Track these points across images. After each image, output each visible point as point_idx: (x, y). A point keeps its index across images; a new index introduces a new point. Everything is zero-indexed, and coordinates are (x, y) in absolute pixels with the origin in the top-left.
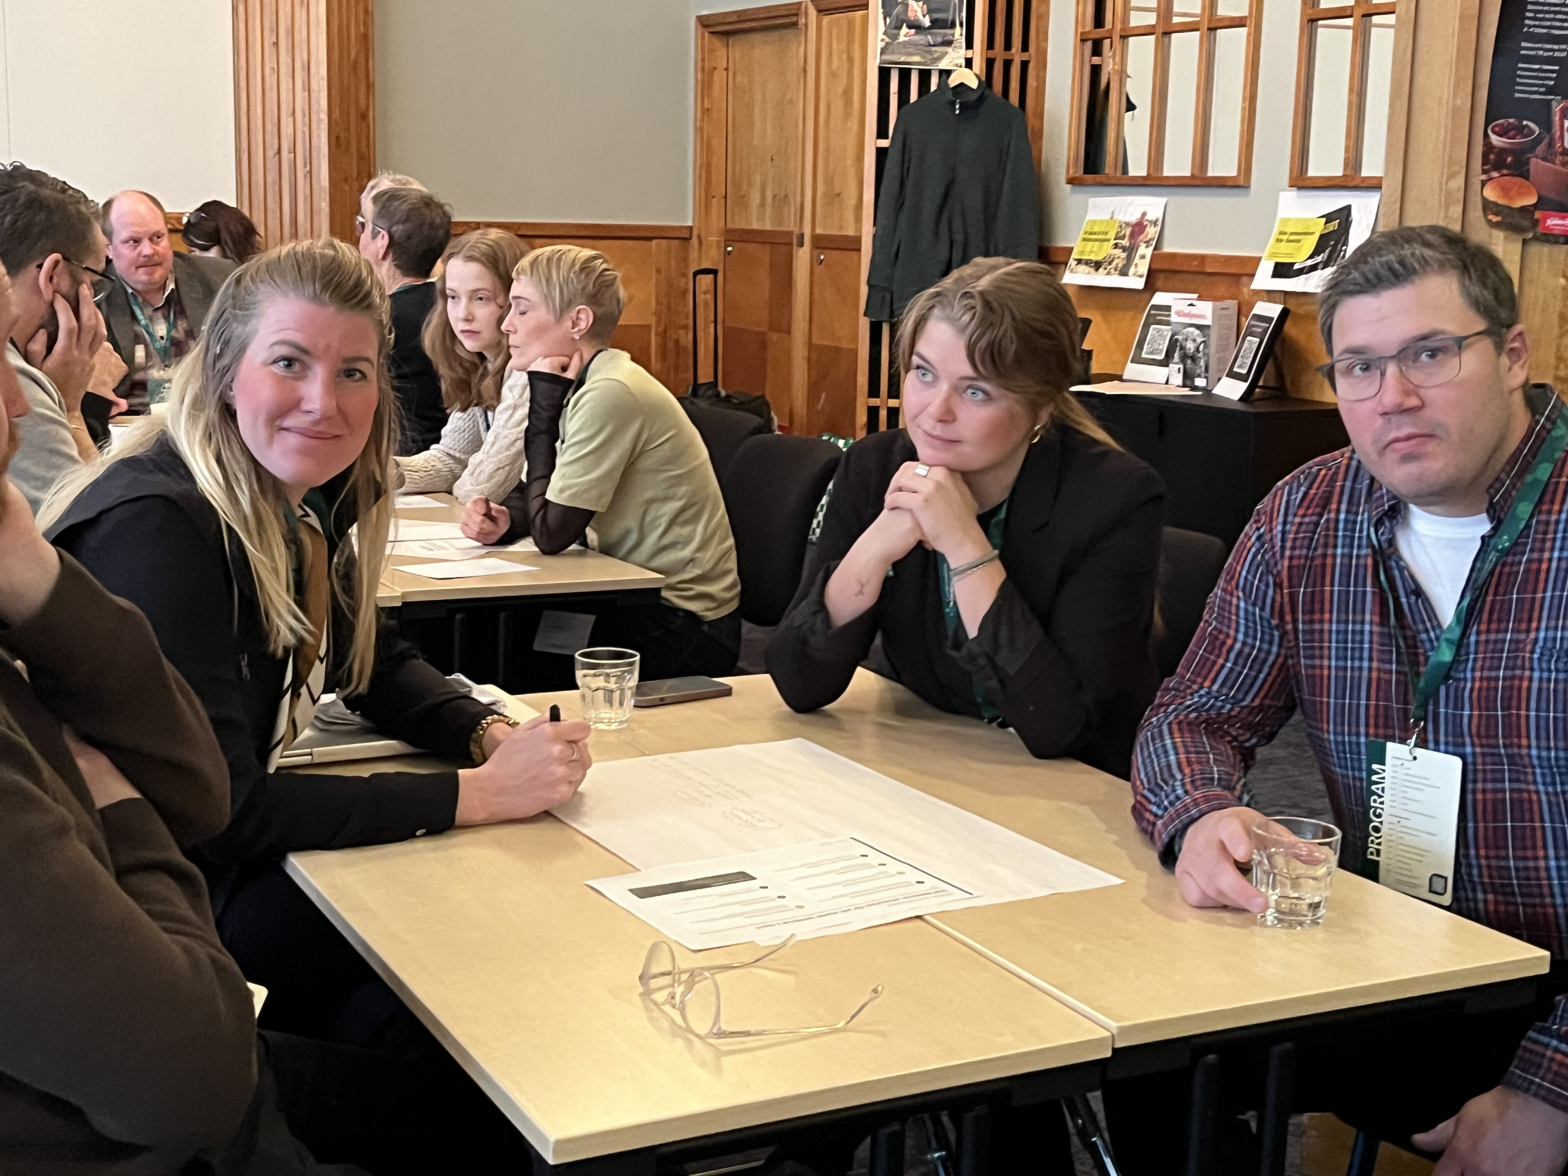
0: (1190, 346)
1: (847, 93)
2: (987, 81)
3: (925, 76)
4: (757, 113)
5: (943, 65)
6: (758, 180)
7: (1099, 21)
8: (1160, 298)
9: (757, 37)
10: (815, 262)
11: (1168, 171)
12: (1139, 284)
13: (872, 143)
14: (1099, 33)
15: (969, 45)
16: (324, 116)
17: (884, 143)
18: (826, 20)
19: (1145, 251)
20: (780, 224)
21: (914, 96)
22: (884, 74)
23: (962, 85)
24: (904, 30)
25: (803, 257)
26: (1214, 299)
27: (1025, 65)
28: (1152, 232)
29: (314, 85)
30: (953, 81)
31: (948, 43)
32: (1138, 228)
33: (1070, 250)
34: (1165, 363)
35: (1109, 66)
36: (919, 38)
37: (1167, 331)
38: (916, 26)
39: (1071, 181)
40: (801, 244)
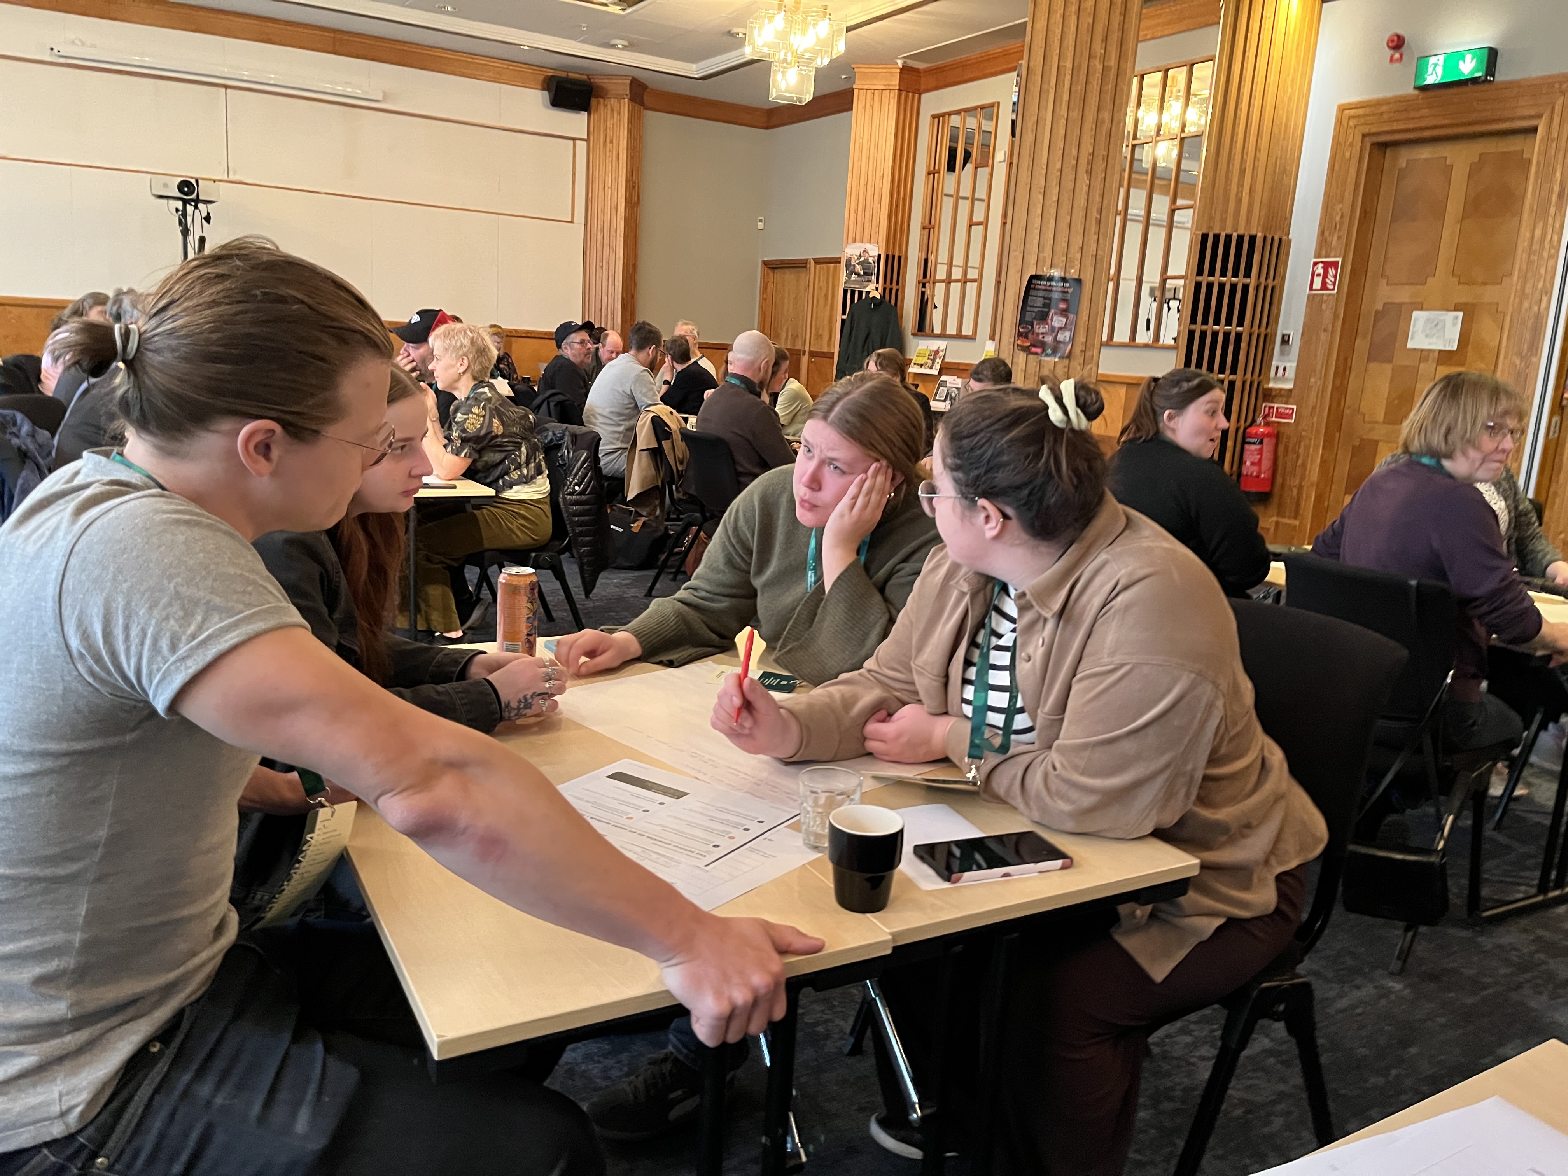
0: (953, 395)
1: (826, 296)
2: (883, 296)
3: (860, 293)
4: (786, 301)
5: (867, 289)
6: (785, 329)
7: (925, 276)
8: (943, 378)
9: (787, 270)
10: (810, 362)
11: (948, 332)
12: (936, 373)
13: (839, 317)
14: (925, 280)
15: (877, 282)
16: (620, 296)
17: (844, 317)
18: (818, 266)
19: (938, 361)
20: (794, 346)
21: (856, 301)
22: (845, 291)
23: (874, 297)
24: (854, 275)
25: (805, 359)
26: (962, 378)
27: (897, 290)
28: (942, 354)
29: (617, 284)
30: (871, 295)
31: (870, 281)
32: (937, 352)
33: (911, 360)
34: (945, 401)
35: (928, 292)
36: (859, 279)
37: (946, 389)
38: (858, 274)
39: (913, 334)
40: (804, 354)
